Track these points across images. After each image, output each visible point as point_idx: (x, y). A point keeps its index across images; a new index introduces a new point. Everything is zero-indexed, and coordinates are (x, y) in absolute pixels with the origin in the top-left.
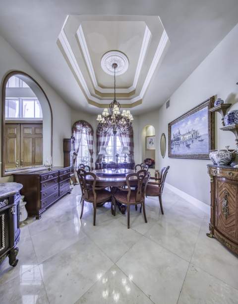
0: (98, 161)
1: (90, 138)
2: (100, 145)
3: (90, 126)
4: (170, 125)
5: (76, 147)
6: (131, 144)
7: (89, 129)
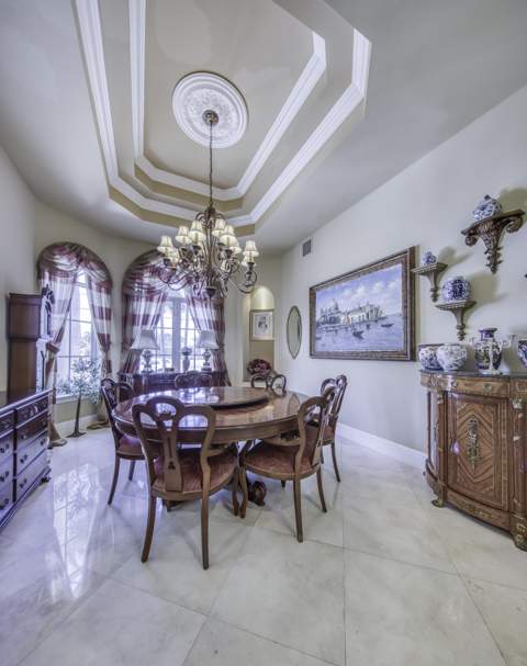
0: (129, 366)
1: (103, 300)
2: (133, 323)
3: (102, 266)
4: (313, 292)
5: (55, 327)
6: (219, 326)
7: (97, 275)
